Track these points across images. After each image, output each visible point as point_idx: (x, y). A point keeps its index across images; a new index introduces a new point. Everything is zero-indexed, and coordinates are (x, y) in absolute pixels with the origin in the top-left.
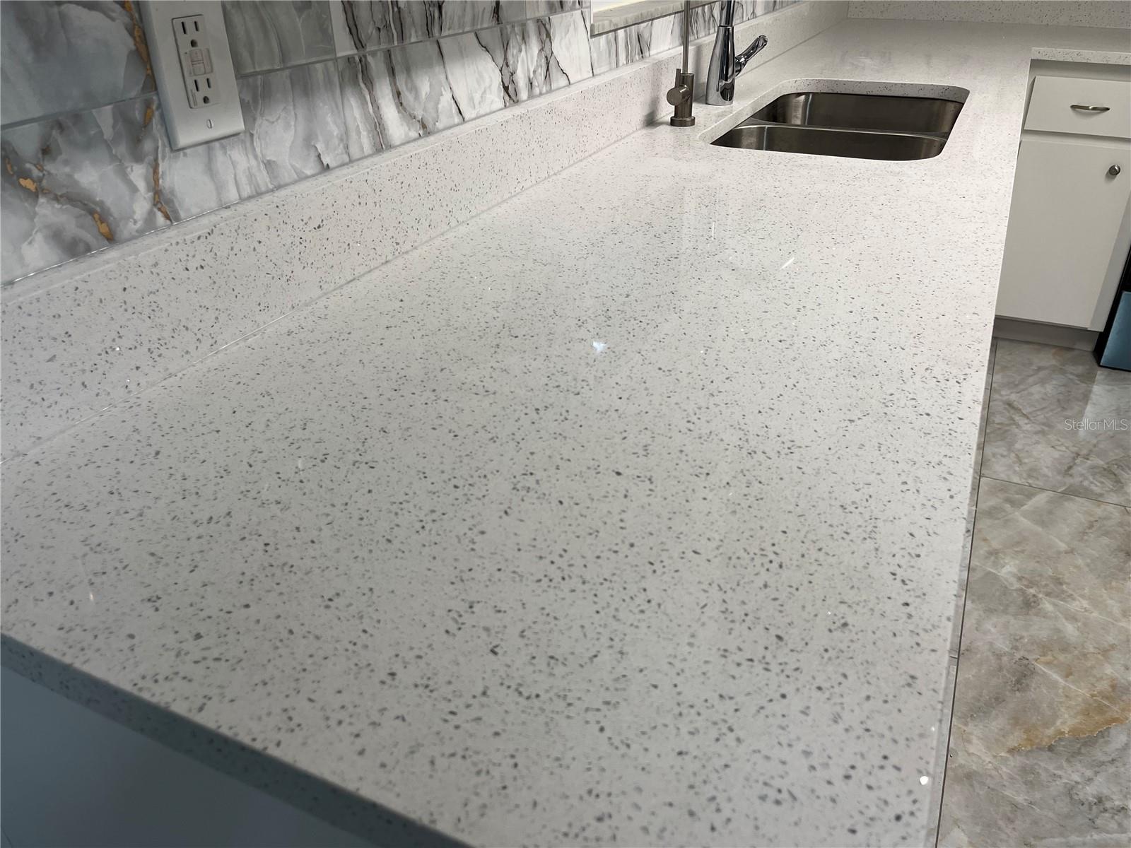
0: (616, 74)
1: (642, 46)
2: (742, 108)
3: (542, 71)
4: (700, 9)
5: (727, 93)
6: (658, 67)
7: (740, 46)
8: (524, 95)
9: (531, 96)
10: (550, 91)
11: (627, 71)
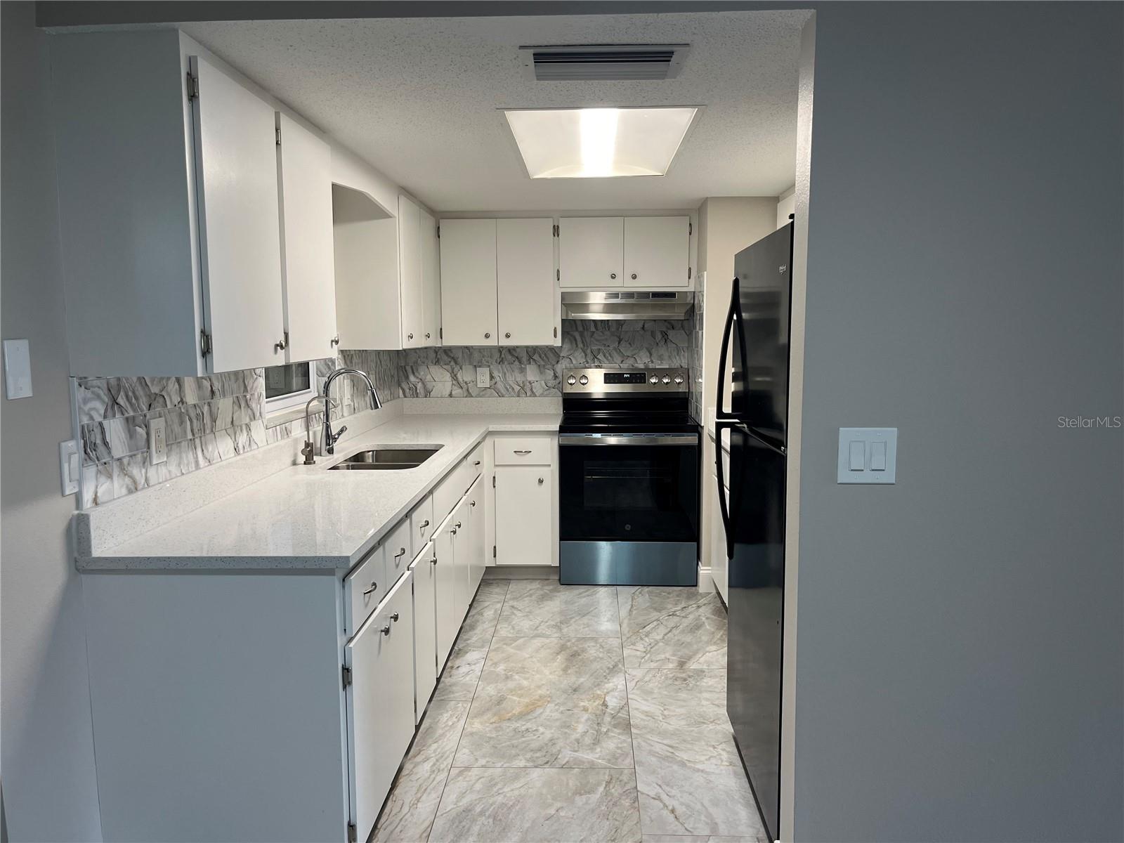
0: (277, 444)
1: (287, 432)
2: (339, 456)
3: (248, 443)
4: (314, 416)
5: (331, 451)
6: (296, 441)
7: (334, 431)
8: (241, 452)
9: (244, 452)
10: (251, 450)
11: (282, 443)
